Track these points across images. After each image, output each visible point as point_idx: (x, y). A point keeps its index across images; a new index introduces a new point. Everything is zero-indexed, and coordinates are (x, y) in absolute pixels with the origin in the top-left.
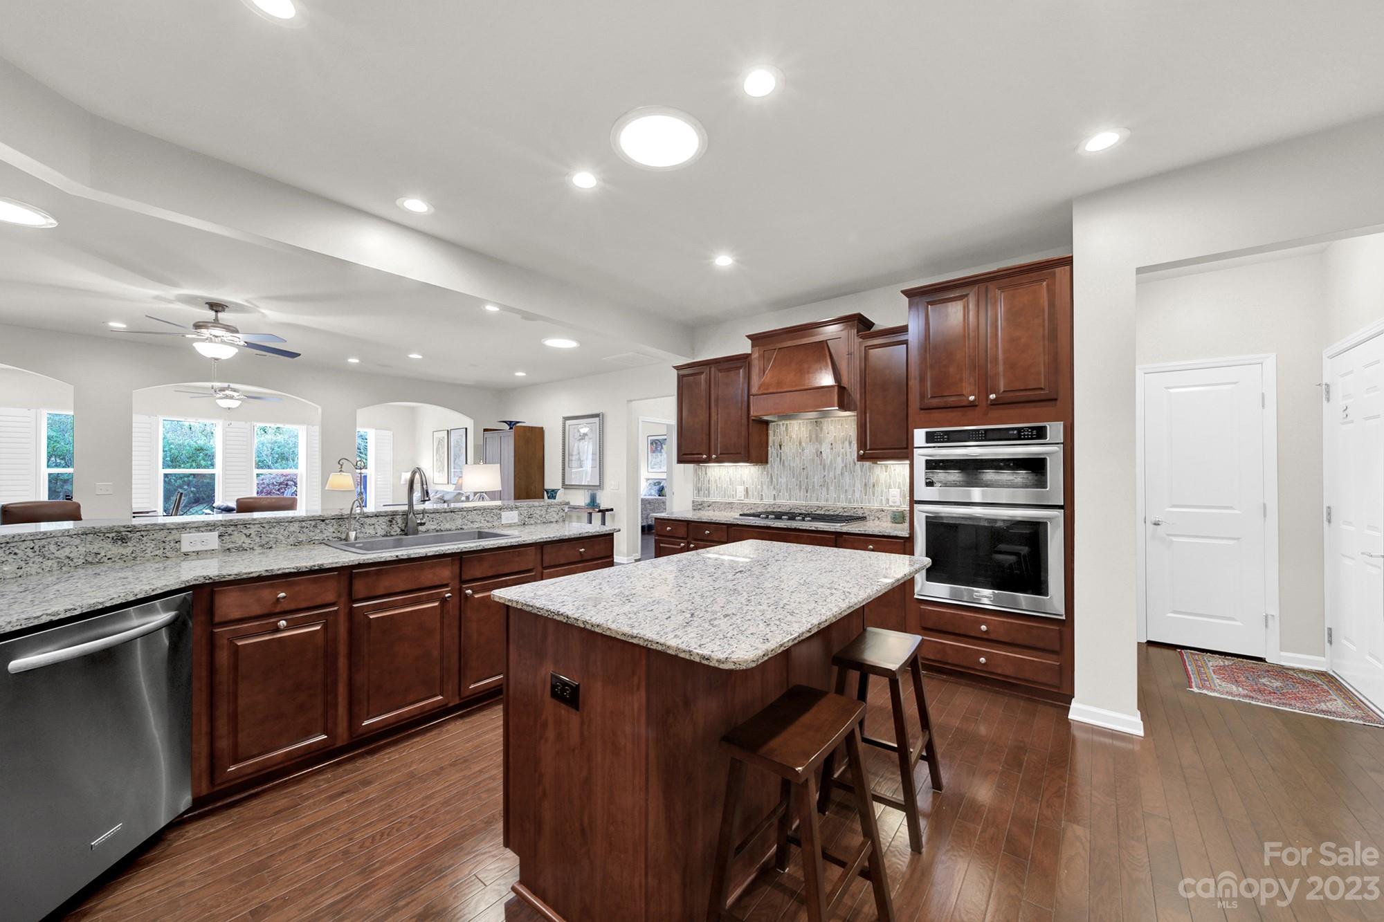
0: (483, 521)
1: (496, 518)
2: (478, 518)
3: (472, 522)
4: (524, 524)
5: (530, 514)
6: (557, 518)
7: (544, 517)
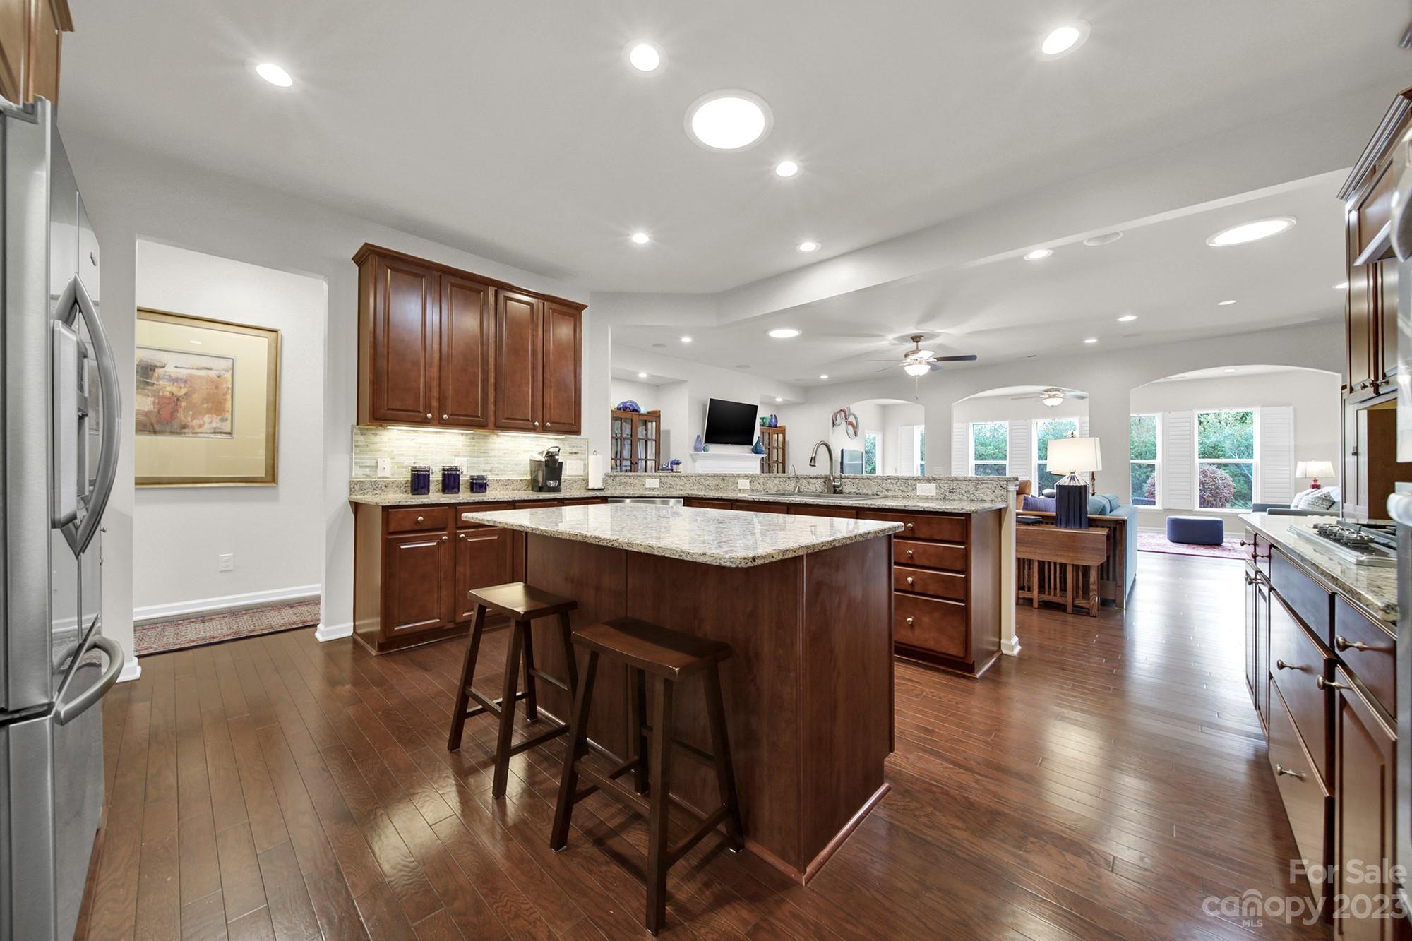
0: (897, 490)
1: (910, 488)
2: (892, 487)
3: (886, 490)
4: (944, 498)
5: (951, 488)
6: (992, 496)
7: (972, 493)
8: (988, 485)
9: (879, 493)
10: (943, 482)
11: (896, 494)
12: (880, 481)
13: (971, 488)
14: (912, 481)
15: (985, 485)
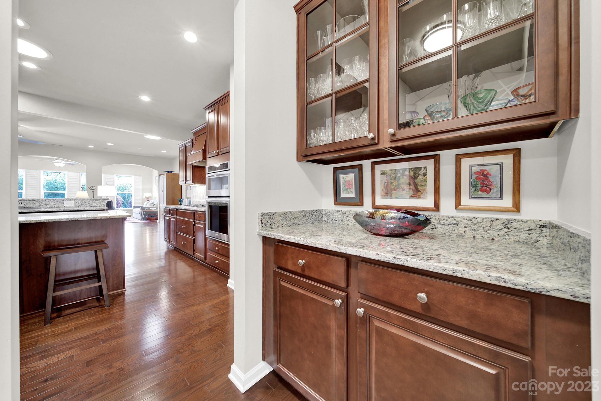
0: (52, 204)
1: (60, 204)
5: (82, 202)
6: (100, 205)
7: (91, 204)
8: (98, 201)
9: (40, 206)
10: (78, 200)
11: (51, 206)
12: (41, 201)
13: (91, 202)
14: (61, 201)
15: (96, 201)
